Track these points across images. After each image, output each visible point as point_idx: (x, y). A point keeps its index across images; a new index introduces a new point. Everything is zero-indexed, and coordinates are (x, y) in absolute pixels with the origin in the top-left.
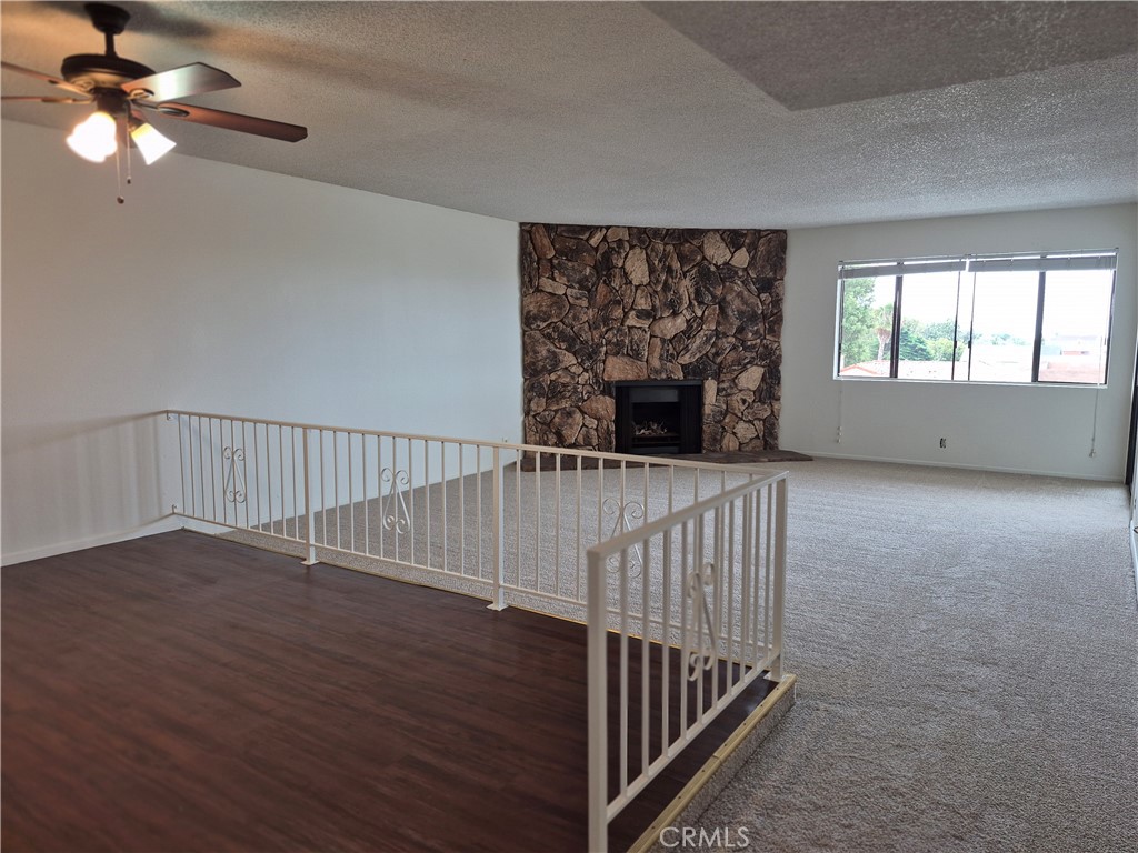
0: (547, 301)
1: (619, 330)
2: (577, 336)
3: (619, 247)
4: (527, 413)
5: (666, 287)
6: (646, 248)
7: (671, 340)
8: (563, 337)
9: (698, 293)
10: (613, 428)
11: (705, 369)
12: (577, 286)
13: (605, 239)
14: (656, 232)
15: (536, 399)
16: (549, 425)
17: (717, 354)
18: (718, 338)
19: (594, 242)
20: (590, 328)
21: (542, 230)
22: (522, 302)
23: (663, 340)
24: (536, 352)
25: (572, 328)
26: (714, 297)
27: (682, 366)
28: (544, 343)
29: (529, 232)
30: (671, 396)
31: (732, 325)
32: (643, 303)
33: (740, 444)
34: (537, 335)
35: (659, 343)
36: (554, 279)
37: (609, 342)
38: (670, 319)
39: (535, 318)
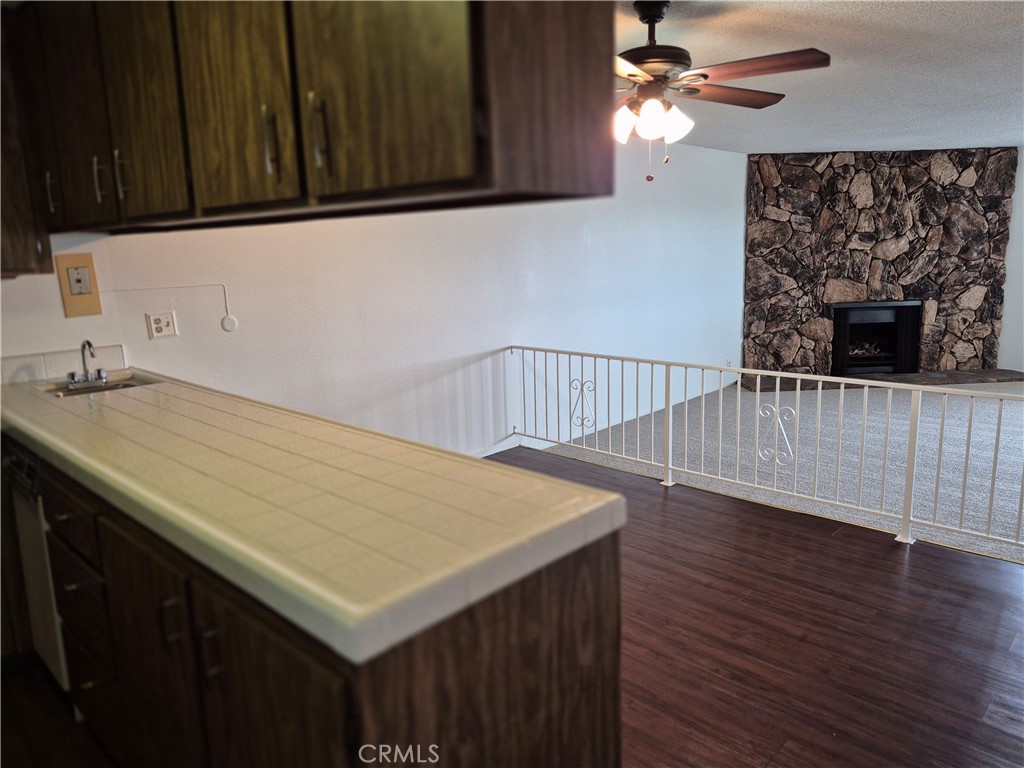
0: (770, 228)
1: (840, 253)
2: (799, 260)
3: (845, 172)
4: (746, 336)
5: (891, 209)
6: (871, 172)
7: (892, 262)
8: (785, 262)
9: (923, 214)
10: (830, 348)
11: (926, 290)
12: (801, 212)
13: (830, 165)
14: (882, 156)
15: (756, 323)
16: (767, 347)
17: (940, 274)
18: (941, 258)
19: (820, 169)
20: (812, 253)
21: (769, 160)
22: (747, 230)
23: (885, 262)
24: (758, 278)
25: (794, 253)
26: (939, 218)
27: (903, 286)
28: (766, 268)
29: (757, 163)
30: (887, 317)
31: (956, 245)
32: (866, 226)
33: (958, 363)
34: (760, 261)
35: (881, 265)
36: (779, 207)
37: (830, 265)
38: (894, 240)
39: (760, 245)
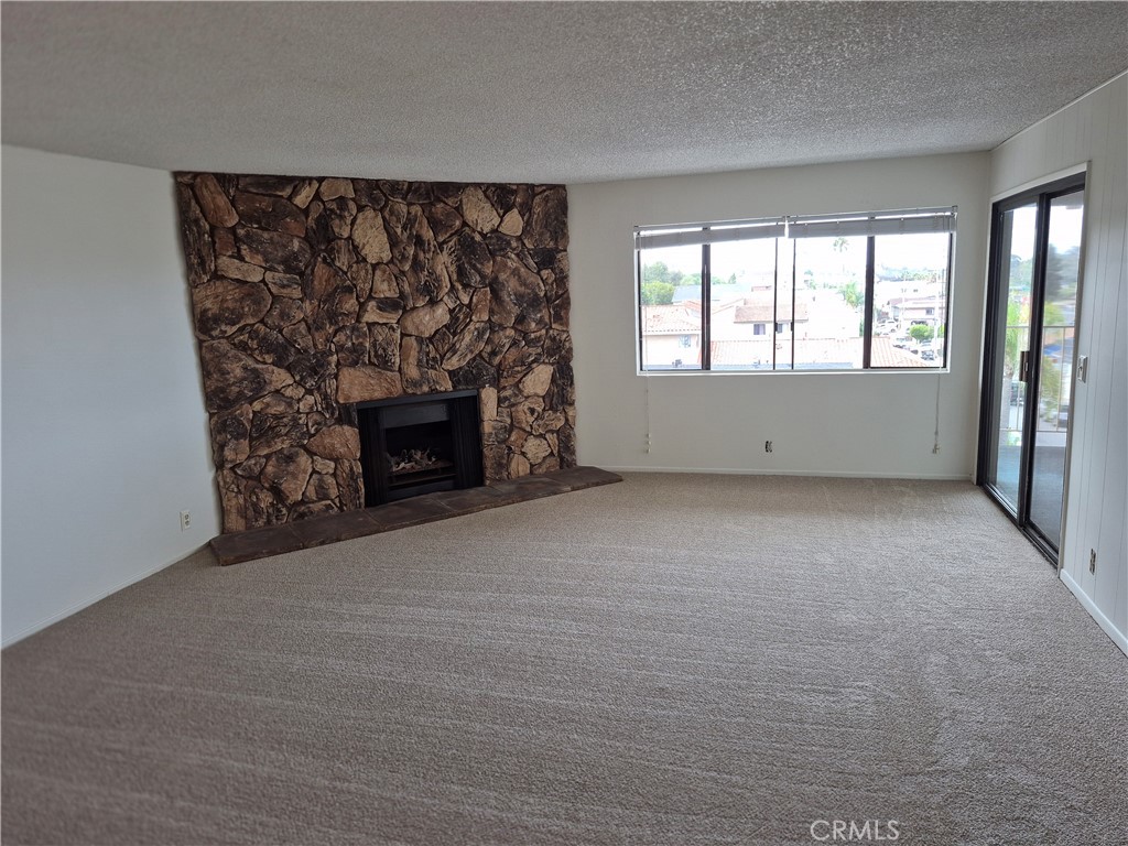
0: (232, 295)
1: (354, 329)
2: (290, 342)
3: (341, 209)
4: (219, 464)
5: (417, 265)
6: (381, 210)
7: (431, 339)
8: (266, 346)
9: (461, 272)
10: (358, 469)
11: (480, 374)
12: (281, 268)
13: (317, 196)
14: (394, 187)
15: (232, 444)
16: (258, 479)
17: (493, 353)
18: (493, 331)
19: (302, 199)
20: (309, 329)
21: (212, 184)
22: (191, 295)
23: (420, 340)
24: (224, 373)
25: (281, 331)
26: (483, 277)
27: (450, 372)
28: (235, 357)
29: (192, 186)
30: (438, 414)
31: (509, 313)
32: (385, 289)
33: (532, 466)
34: (224, 345)
35: (415, 344)
36: (242, 259)
37: (341, 348)
38: (427, 309)
39: (217, 320)
